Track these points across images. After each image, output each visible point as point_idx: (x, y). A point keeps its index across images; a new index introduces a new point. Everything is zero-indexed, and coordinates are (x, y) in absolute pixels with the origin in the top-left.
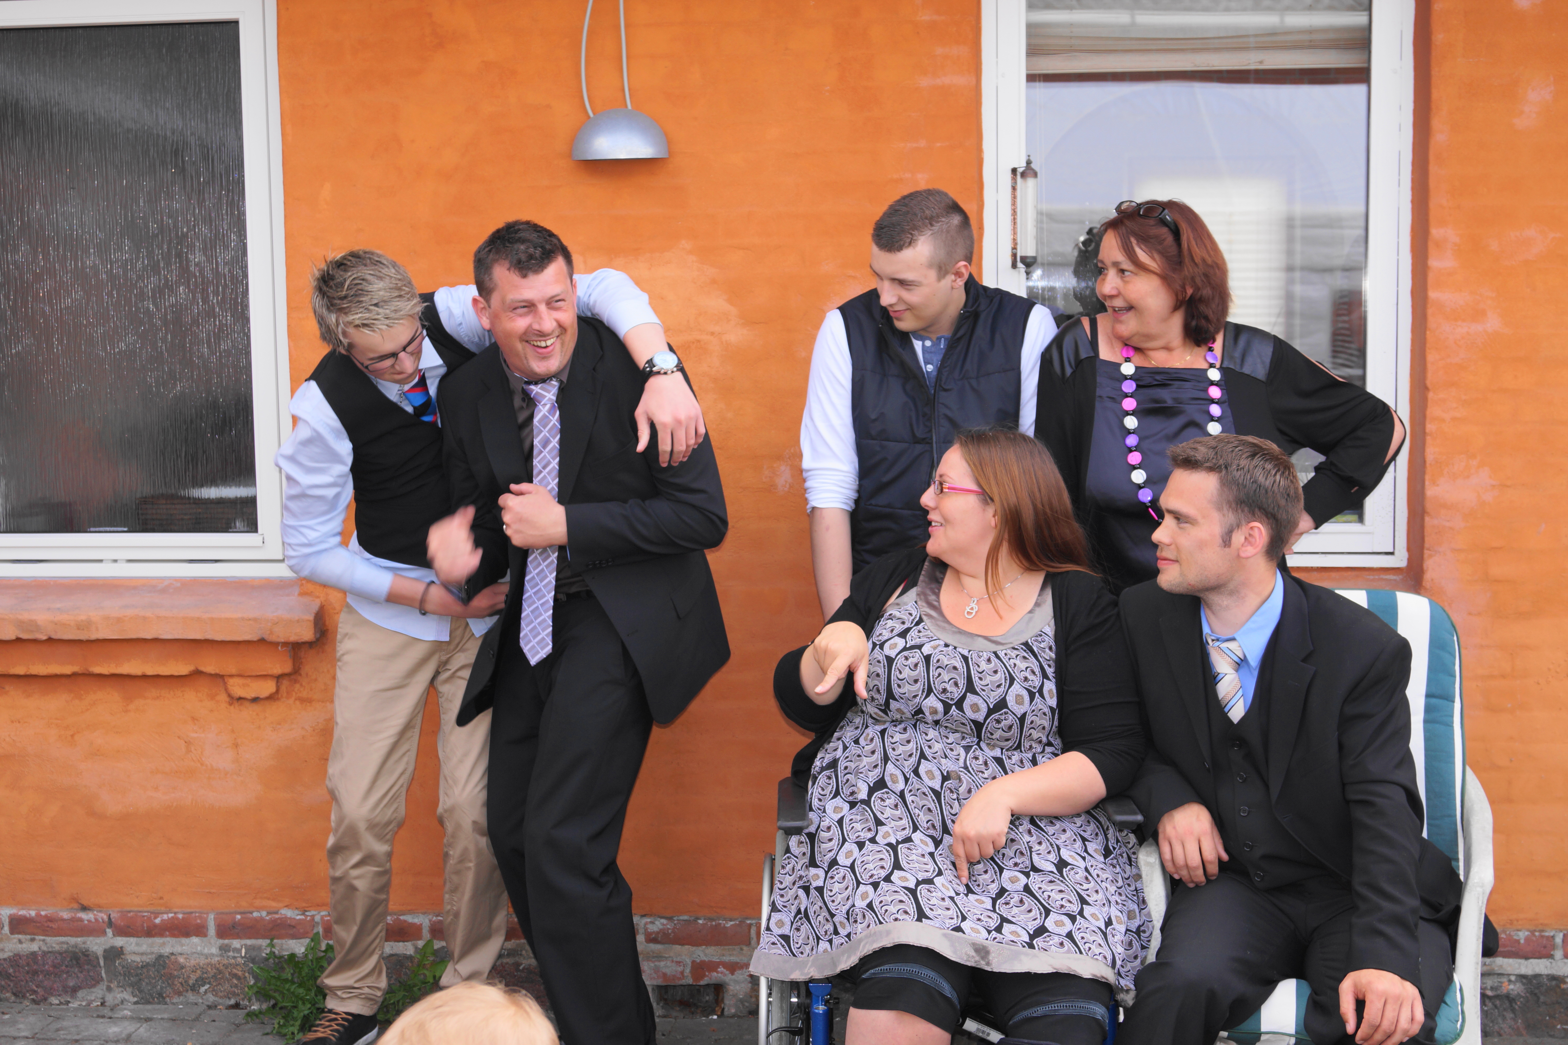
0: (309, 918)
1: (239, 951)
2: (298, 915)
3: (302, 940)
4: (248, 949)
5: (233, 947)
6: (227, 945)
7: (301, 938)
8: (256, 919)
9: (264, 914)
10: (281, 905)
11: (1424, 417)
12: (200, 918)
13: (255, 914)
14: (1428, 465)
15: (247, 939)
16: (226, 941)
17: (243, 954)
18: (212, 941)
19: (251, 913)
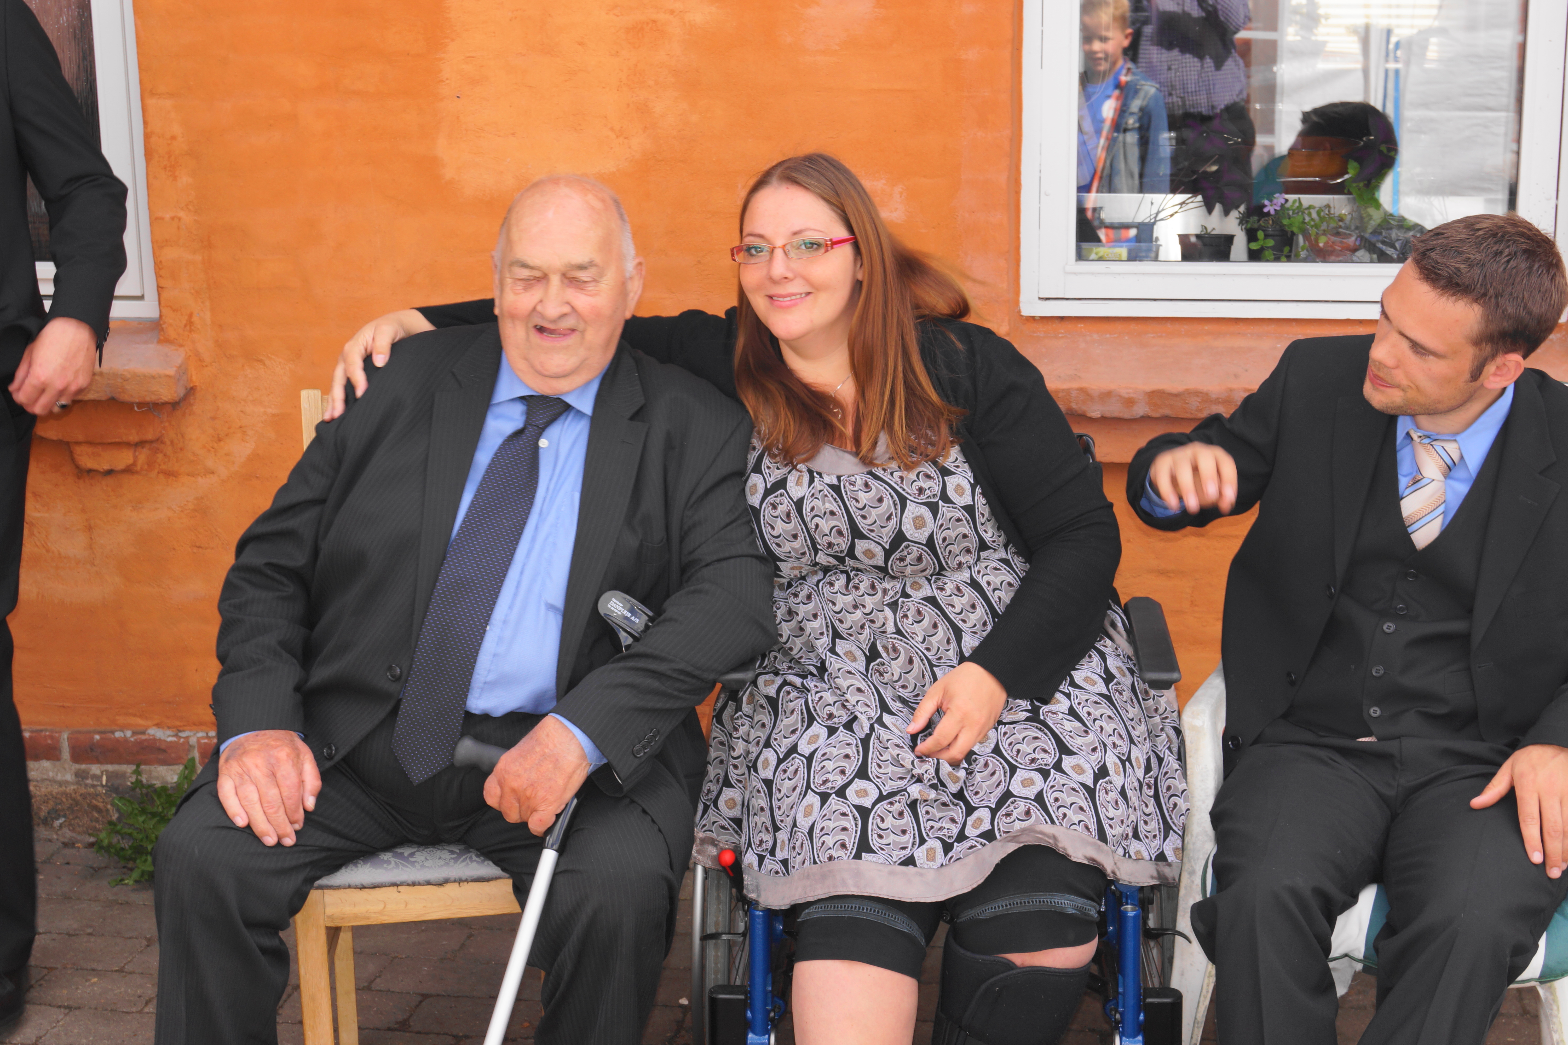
0: (182, 740)
1: (99, 778)
2: (169, 736)
3: (175, 767)
4: (111, 776)
5: (91, 773)
6: (84, 771)
7: (173, 764)
8: (117, 740)
9: (129, 734)
10: (149, 723)
12: (51, 737)
13: (118, 734)
15: (107, 763)
16: (83, 766)
17: (104, 783)
18: (66, 766)
19: (113, 732)
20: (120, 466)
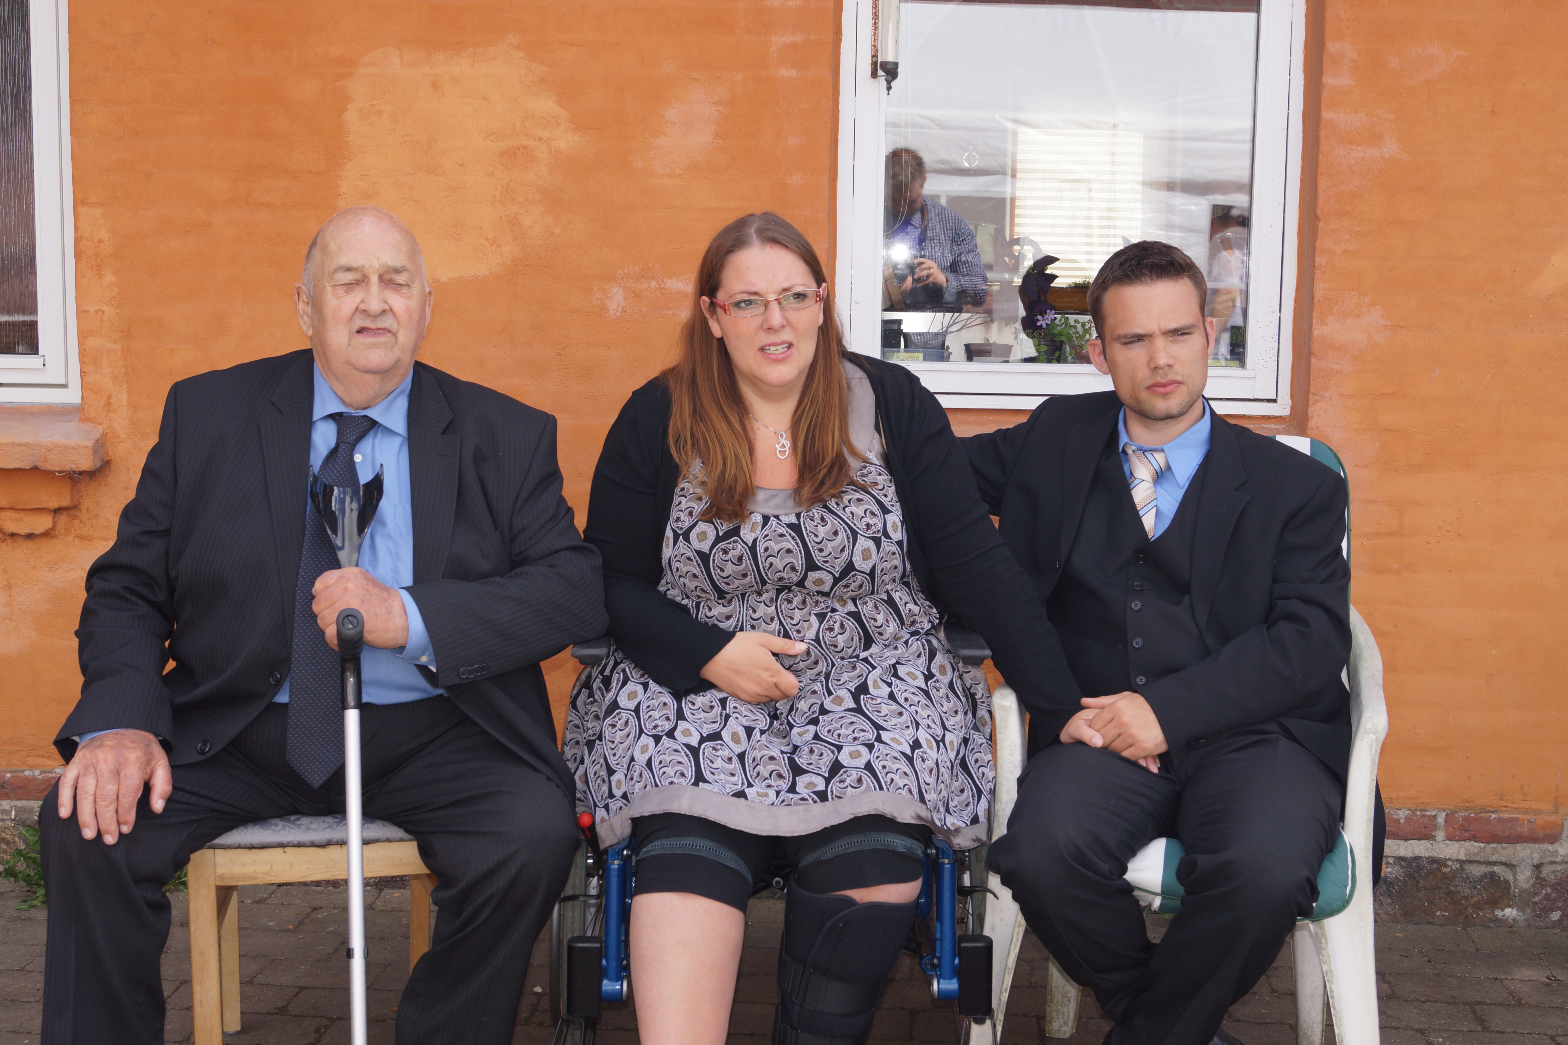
1: (8, 813)
4: (19, 811)
5: (2, 808)
8: (28, 777)
10: (56, 763)
11: (1314, 249)
13: (28, 772)
14: (1316, 302)
15: (17, 799)
17: (13, 817)
19: (23, 771)
20: (39, 530)
